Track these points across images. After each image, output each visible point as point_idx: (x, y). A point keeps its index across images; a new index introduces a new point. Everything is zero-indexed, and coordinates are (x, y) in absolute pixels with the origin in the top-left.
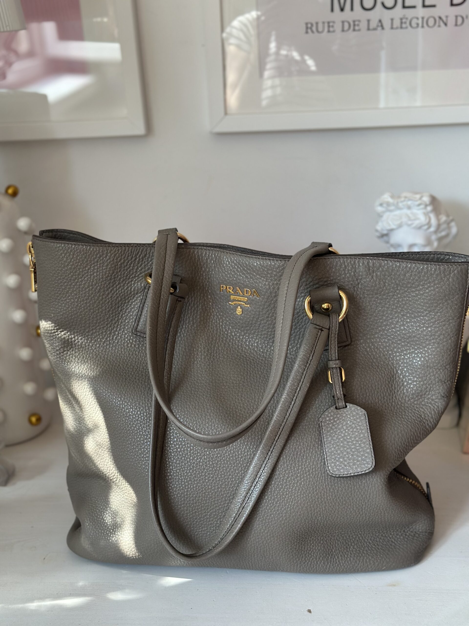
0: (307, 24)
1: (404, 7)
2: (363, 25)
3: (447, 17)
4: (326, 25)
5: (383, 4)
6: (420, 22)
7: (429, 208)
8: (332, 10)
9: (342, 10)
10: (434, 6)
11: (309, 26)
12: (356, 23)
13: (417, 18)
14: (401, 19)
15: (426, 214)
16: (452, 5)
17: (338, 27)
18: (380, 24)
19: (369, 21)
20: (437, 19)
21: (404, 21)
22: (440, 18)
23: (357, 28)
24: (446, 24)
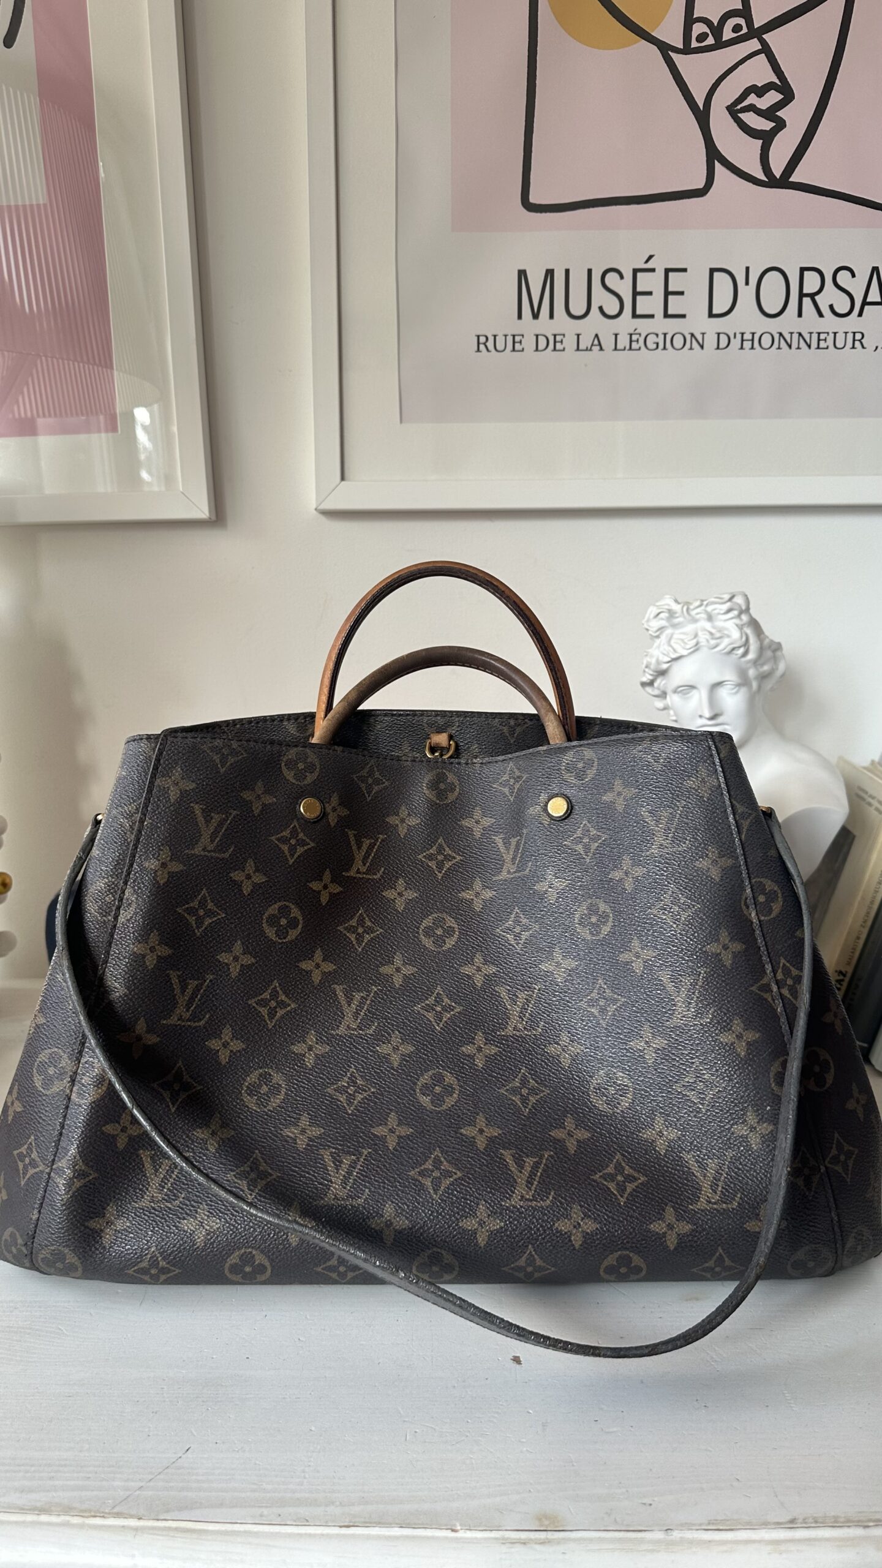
0: (478, 337)
1: (635, 315)
2: (570, 342)
3: (703, 334)
4: (510, 339)
5: (601, 308)
6: (661, 340)
7: (745, 618)
8: (520, 317)
9: (536, 316)
10: (684, 316)
11: (482, 339)
12: (558, 338)
13: (657, 335)
14: (631, 335)
15: (740, 628)
16: (711, 315)
17: (529, 343)
18: (596, 342)
19: (578, 335)
20: (688, 337)
21: (634, 337)
22: (692, 335)
23: (559, 346)
24: (702, 347)
